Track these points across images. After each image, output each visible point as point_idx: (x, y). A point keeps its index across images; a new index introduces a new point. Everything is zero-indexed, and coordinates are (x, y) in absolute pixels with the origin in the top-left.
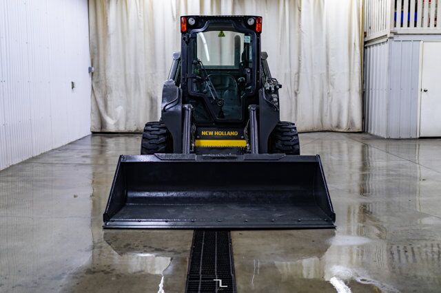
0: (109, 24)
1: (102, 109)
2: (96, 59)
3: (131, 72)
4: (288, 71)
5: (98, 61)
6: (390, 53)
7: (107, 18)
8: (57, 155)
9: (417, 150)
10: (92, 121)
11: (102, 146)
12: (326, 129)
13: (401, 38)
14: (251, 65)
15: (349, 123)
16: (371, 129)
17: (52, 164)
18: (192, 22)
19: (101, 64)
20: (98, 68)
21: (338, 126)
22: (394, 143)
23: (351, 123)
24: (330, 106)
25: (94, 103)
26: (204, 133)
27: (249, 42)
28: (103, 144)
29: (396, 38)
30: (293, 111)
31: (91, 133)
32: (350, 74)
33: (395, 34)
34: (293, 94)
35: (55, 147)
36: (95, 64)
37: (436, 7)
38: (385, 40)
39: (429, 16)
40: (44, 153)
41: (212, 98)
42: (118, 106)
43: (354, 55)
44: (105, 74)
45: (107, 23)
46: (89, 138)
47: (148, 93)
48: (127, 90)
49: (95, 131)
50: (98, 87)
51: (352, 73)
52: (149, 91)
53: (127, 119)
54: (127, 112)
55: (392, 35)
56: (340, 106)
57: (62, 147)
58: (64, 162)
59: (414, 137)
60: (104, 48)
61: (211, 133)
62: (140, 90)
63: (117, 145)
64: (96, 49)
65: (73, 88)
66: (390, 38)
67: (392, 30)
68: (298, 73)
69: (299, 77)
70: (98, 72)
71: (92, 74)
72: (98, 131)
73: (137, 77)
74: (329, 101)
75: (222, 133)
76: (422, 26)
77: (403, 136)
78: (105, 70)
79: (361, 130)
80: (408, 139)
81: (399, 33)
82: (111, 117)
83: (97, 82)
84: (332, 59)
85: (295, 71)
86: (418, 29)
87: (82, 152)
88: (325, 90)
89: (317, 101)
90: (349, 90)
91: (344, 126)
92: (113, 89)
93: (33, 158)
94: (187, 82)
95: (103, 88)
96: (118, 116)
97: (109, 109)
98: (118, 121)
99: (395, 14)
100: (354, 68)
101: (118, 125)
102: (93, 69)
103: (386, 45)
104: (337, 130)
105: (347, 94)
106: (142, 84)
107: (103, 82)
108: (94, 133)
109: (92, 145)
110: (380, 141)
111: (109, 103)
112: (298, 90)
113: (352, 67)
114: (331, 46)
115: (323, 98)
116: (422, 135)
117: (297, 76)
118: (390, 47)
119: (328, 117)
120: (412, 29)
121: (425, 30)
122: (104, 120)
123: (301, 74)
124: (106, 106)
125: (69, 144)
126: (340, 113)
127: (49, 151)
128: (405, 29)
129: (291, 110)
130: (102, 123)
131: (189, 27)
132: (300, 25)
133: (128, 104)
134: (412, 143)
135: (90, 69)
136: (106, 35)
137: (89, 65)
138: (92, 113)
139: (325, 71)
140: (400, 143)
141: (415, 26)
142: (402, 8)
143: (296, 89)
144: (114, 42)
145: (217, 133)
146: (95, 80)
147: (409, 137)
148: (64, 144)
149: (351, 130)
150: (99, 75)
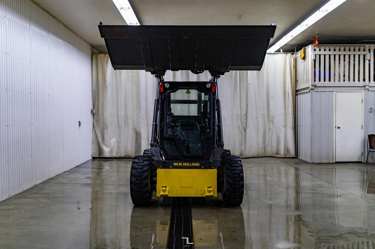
0: (106, 78)
1: (100, 140)
2: (96, 103)
3: (122, 113)
4: (239, 112)
5: (98, 105)
6: (312, 101)
7: (105, 74)
8: (68, 176)
9: (334, 173)
10: (93, 149)
11: (100, 169)
12: (268, 155)
13: (320, 89)
14: (208, 116)
15: (286, 151)
16: (300, 156)
17: (64, 184)
18: (167, 86)
19: (100, 107)
20: (98, 110)
21: (277, 153)
22: (317, 167)
23: (287, 150)
24: (271, 138)
25: (94, 136)
26: (175, 164)
27: (207, 100)
28: (101, 167)
29: (316, 89)
30: (243, 142)
31: (91, 158)
32: (285, 114)
33: (315, 86)
34: (243, 129)
35: (66, 170)
36: (96, 107)
37: (345, 67)
38: (308, 90)
39: (339, 74)
40: (58, 175)
41: (181, 139)
42: (113, 138)
43: (288, 100)
44: (103, 114)
45: (105, 78)
46: (90, 162)
47: (134, 128)
48: (119, 126)
49: (95, 156)
50: (98, 124)
51: (287, 113)
52: (135, 127)
53: (118, 147)
54: (119, 142)
55: (313, 87)
56: (278, 138)
57: (71, 169)
58: (73, 182)
59: (331, 162)
60: (103, 95)
61: (180, 164)
62: (128, 126)
63: (111, 167)
64: (97, 96)
65: (79, 126)
66: (312, 89)
67: (313, 83)
68: (246, 114)
69: (247, 117)
70: (98, 113)
71: (93, 114)
72: (97, 156)
73: (126, 117)
74: (270, 134)
75: (188, 164)
76: (334, 81)
77: (324, 161)
78: (103, 112)
79: (294, 156)
80: (327, 163)
81: (317, 86)
82: (107, 146)
83: (97, 121)
84: (272, 103)
85: (244, 112)
86: (332, 83)
87: (86, 174)
88: (267, 126)
89: (261, 134)
90: (285, 126)
91: (282, 153)
92: (109, 125)
93: (50, 179)
94: (163, 128)
95: (102, 124)
96: (112, 145)
97: (106, 141)
98: (112, 149)
99: (315, 72)
100: (288, 110)
101: (112, 152)
102: (94, 111)
103: (309, 94)
104: (276, 156)
105: (283, 129)
106: (130, 122)
107: (102, 121)
108: (94, 158)
109: (92, 168)
110: (307, 165)
111: (105, 135)
112: (246, 126)
113: (287, 110)
114: (271, 94)
115: (265, 132)
116: (337, 160)
117: (245, 116)
118: (312, 96)
119: (270, 147)
120: (327, 83)
121: (337, 83)
122: (102, 148)
123: (249, 115)
124: (103, 138)
125: (76, 167)
126: (278, 143)
127: (62, 173)
128: (322, 83)
129: (242, 141)
130: (100, 151)
131: (165, 89)
132: (247, 79)
133: (119, 136)
134: (330, 167)
135: (92, 111)
136: (105, 87)
137: (91, 108)
138: (93, 143)
139: (266, 112)
140: (320, 166)
141: (330, 81)
142: (320, 68)
143: (245, 126)
144: (109, 91)
145: (185, 164)
146: (96, 118)
147: (328, 162)
148: (72, 167)
149: (287, 156)
150: (98, 115)
